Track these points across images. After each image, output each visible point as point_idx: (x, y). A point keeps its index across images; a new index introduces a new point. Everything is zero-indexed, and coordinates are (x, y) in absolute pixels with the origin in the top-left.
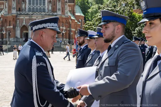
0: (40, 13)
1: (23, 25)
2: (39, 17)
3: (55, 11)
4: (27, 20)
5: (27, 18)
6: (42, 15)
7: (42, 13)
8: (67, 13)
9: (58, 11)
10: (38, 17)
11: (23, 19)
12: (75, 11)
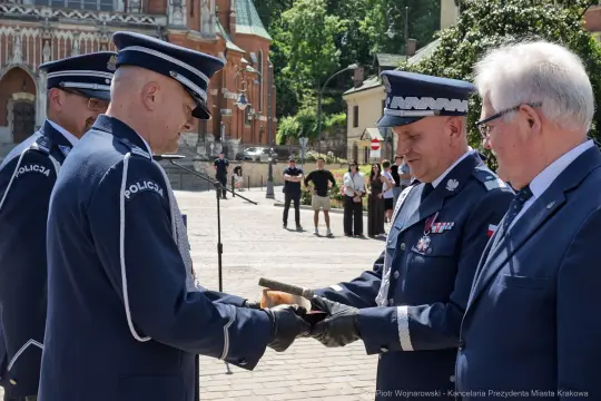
0: (91, 16)
1: (8, 68)
2: (86, 32)
3: (161, 9)
4: (31, 43)
5: (31, 32)
6: (102, 23)
7: (101, 15)
8: (210, 22)
9: (171, 9)
10: (80, 32)
11: (10, 37)
12: (232, 15)
